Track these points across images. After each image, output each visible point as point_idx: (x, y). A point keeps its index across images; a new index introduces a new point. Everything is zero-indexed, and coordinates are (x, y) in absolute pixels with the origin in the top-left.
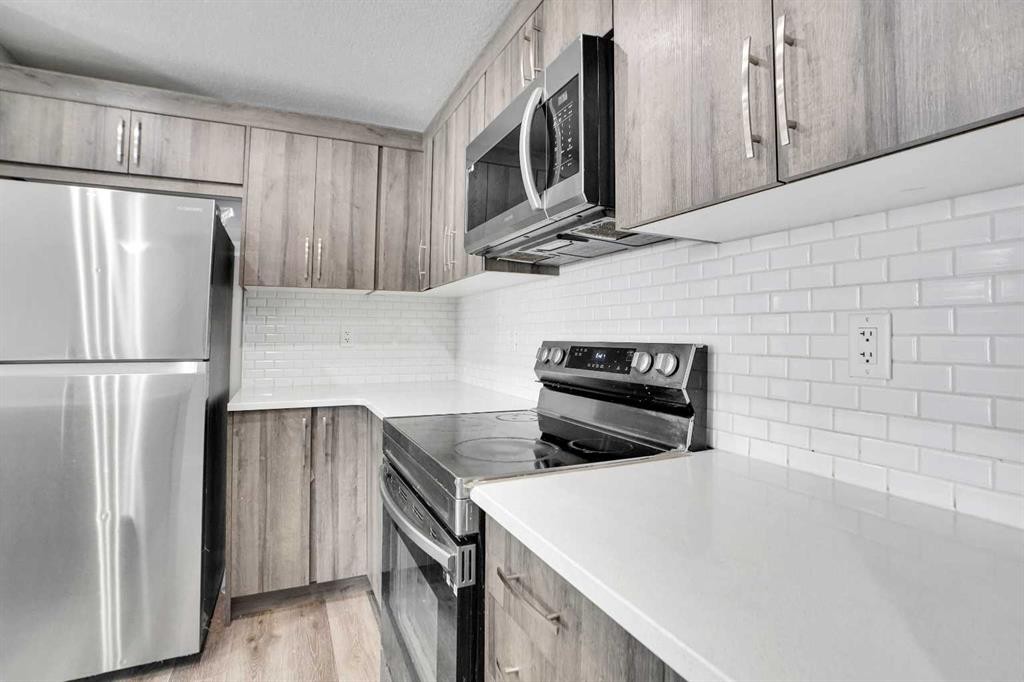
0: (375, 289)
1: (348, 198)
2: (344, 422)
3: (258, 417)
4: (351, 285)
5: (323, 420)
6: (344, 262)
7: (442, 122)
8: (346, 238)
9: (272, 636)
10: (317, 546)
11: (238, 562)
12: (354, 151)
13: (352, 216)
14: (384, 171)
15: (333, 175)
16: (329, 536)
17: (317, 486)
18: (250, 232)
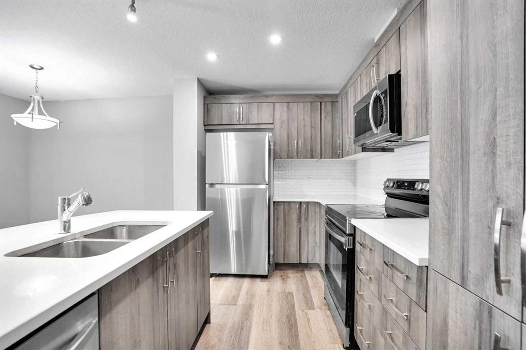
0: (321, 158)
1: (310, 124)
2: (311, 208)
3: (282, 204)
4: (312, 157)
5: (304, 206)
6: (309, 148)
7: (345, 91)
8: (309, 140)
9: (288, 276)
10: (302, 250)
11: (277, 251)
12: (311, 105)
13: (311, 131)
14: (323, 112)
15: (304, 116)
16: (306, 248)
17: (302, 229)
18: (277, 140)
